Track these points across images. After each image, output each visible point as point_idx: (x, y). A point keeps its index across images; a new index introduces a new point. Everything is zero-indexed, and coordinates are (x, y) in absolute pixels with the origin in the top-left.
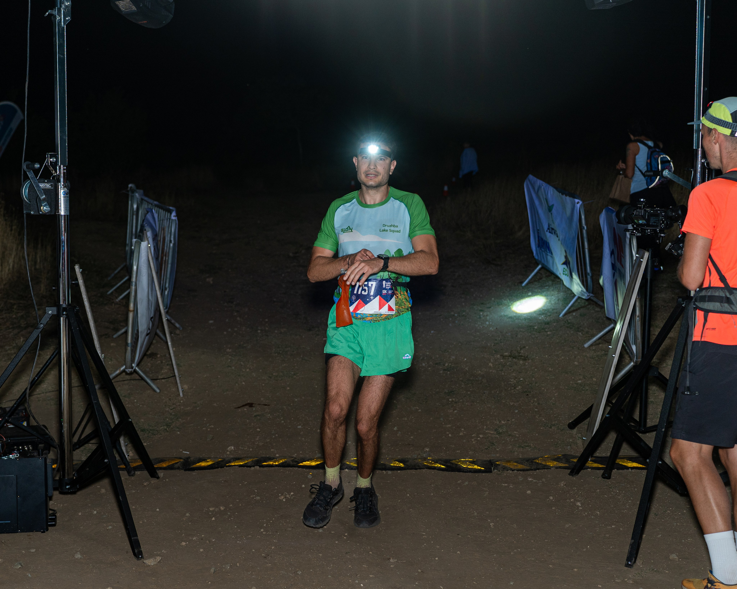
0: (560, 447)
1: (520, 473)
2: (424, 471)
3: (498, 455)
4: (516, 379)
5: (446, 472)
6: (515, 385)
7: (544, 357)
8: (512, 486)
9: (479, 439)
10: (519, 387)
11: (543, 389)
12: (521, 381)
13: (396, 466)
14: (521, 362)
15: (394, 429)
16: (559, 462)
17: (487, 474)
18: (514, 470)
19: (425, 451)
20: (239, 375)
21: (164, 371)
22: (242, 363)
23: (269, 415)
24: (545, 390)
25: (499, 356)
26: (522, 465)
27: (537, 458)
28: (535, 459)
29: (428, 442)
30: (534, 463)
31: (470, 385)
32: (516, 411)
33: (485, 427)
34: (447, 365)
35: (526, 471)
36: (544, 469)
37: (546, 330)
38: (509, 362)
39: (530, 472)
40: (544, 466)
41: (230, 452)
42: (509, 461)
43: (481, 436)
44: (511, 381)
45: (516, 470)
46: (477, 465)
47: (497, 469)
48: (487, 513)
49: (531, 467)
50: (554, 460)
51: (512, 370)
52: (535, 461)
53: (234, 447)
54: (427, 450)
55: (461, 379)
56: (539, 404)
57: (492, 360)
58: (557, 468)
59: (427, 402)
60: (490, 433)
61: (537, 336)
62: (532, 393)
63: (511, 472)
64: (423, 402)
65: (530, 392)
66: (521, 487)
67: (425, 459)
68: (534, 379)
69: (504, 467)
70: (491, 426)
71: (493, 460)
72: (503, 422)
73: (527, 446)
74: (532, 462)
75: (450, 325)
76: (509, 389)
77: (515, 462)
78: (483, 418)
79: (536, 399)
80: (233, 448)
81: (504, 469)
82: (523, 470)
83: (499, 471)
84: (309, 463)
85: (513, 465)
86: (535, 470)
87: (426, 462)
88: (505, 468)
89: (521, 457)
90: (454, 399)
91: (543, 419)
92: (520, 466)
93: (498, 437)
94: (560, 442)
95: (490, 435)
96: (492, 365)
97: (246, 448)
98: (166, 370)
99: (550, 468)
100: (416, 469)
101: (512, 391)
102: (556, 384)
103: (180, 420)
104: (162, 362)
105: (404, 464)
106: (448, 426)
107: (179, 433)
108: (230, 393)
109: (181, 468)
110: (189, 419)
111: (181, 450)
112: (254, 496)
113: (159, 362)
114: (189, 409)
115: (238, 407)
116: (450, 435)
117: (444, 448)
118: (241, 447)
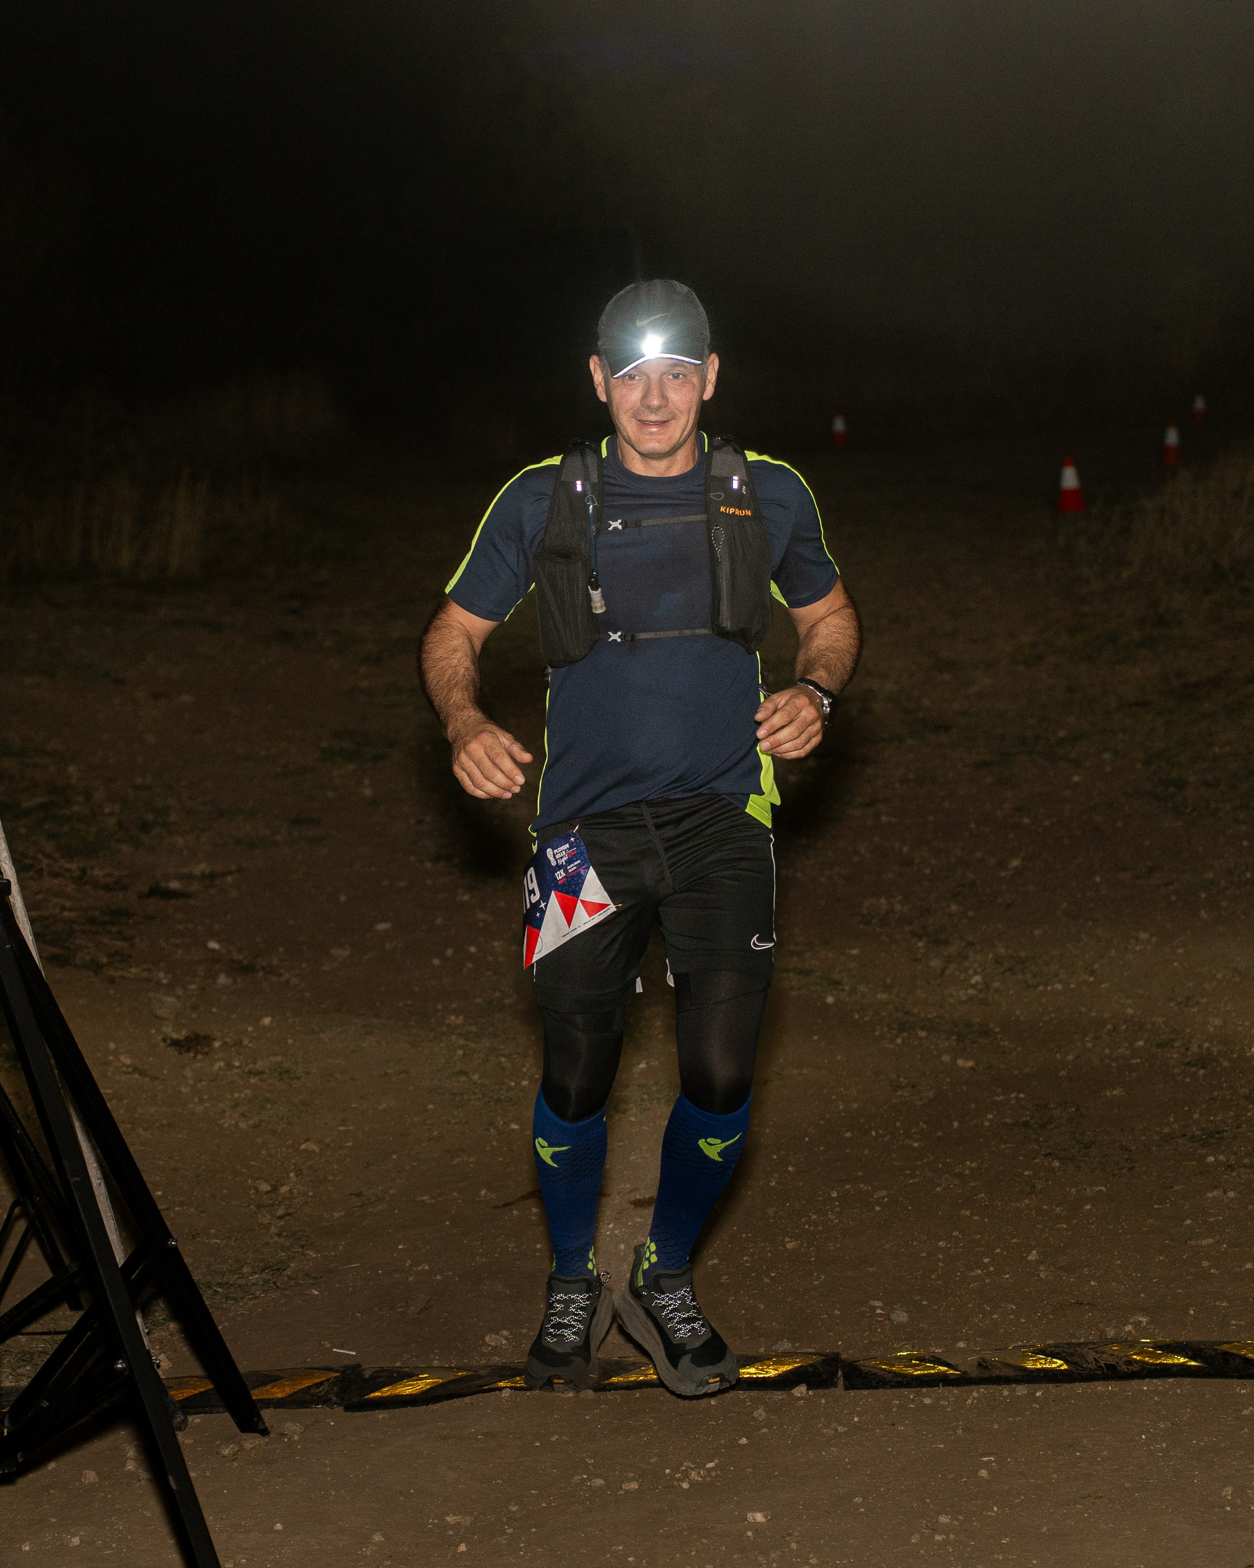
13: (1041, 1371)
15: (1029, 1258)
20: (498, 1101)
22: (504, 1060)
23: (611, 1226)
29: (1142, 1295)
34: (1194, 1046)
41: (493, 1345)
53: (504, 1331)
55: (1244, 1091)
59: (1131, 1169)
64: (1121, 1168)
67: (1133, 1344)
75: (1203, 914)
84: (752, 1370)
87: (1136, 1352)
90: (1222, 1158)
103: (311, 1253)
104: (230, 1066)
105: (1066, 1362)
106: (1204, 1243)
107: (316, 1293)
108: (471, 1160)
109: (335, 1399)
110: (341, 1248)
111: (328, 1345)
112: (585, 1476)
113: (222, 1064)
114: (336, 1215)
115: (506, 1205)
116: (1212, 1271)
117: (1192, 1312)
118: (524, 1331)
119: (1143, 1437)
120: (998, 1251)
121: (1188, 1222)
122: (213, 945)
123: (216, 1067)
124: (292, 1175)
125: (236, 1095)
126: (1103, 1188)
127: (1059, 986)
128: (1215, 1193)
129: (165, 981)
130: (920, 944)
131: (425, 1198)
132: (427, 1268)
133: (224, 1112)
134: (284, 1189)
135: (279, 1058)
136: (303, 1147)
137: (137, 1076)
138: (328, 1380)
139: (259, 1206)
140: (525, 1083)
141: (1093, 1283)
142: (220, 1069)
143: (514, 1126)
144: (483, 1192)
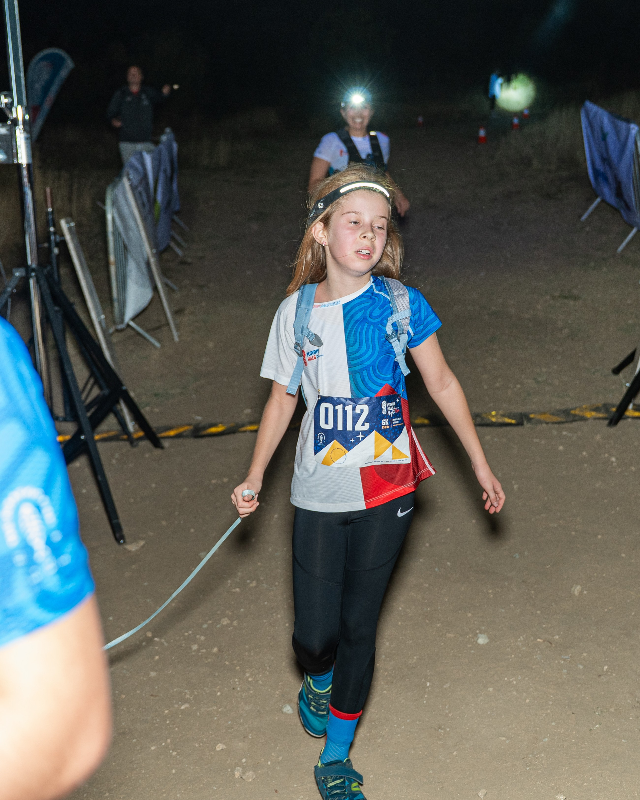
0: (601, 395)
1: (554, 426)
3: (534, 407)
4: (564, 321)
6: (561, 328)
8: (544, 442)
9: (515, 389)
10: (566, 329)
12: (569, 323)
14: (572, 303)
16: (597, 412)
17: (519, 429)
18: (548, 423)
25: (548, 297)
26: (557, 418)
27: (574, 409)
28: (572, 409)
30: (570, 415)
32: (559, 357)
33: (524, 376)
34: (492, 308)
35: (561, 423)
36: (581, 421)
37: (602, 267)
38: (559, 303)
39: (566, 425)
40: (581, 417)
41: (246, 415)
42: (544, 413)
43: (518, 386)
44: (557, 324)
45: (551, 424)
46: (508, 418)
47: (530, 423)
48: (513, 473)
49: (567, 419)
50: (592, 411)
52: (571, 412)
55: (505, 324)
56: (584, 348)
58: (594, 419)
60: (529, 383)
61: (591, 274)
62: (578, 336)
63: (544, 425)
65: (576, 335)
66: (553, 442)
68: (582, 320)
70: (530, 375)
71: (527, 412)
72: (544, 370)
73: (565, 395)
74: (568, 413)
77: (551, 414)
78: (523, 365)
79: (581, 343)
80: (249, 410)
81: (537, 422)
82: (559, 423)
83: (533, 425)
85: (548, 417)
86: (571, 422)
88: (539, 422)
89: (558, 408)
91: (587, 364)
92: (555, 419)
93: (536, 386)
94: (601, 390)
95: (527, 385)
99: (587, 420)
101: (558, 335)
105: (430, 421)
109: (190, 435)
111: (194, 415)
121: (480, 368)
127: (454, 289)
138: (190, 429)
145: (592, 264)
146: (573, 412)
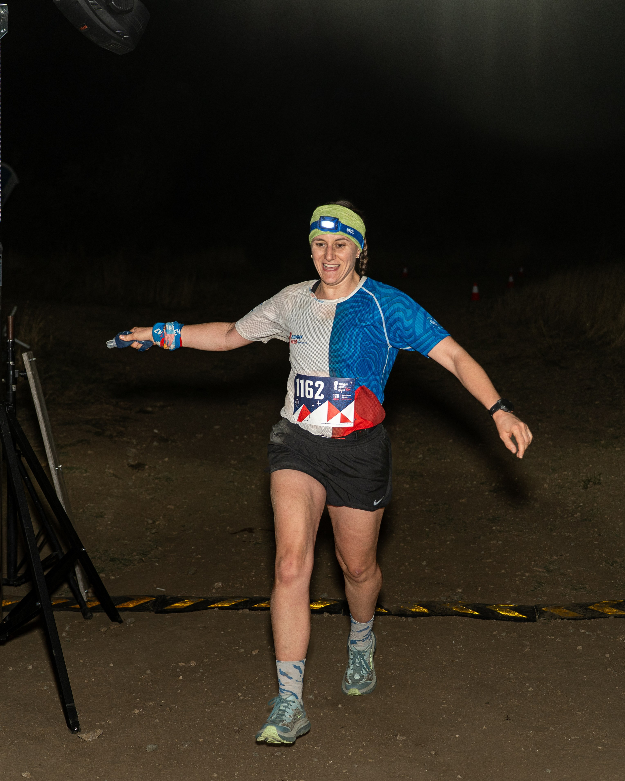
0: (621, 590)
1: (571, 622)
2: (453, 618)
3: (545, 599)
4: (575, 504)
5: (480, 620)
6: (573, 512)
7: (610, 477)
8: (560, 639)
9: (524, 578)
10: (578, 514)
11: (606, 516)
12: (580, 506)
13: (417, 612)
15: (423, 564)
16: (619, 609)
17: (531, 623)
18: (564, 619)
19: (457, 592)
20: (242, 493)
21: (151, 486)
22: (247, 478)
24: (609, 518)
25: (556, 475)
26: (574, 613)
27: (593, 604)
28: (591, 605)
29: (462, 581)
30: (589, 610)
31: (520, 510)
32: (573, 544)
33: (533, 563)
34: (494, 485)
35: (578, 620)
36: (601, 617)
37: (615, 445)
38: (568, 484)
39: (584, 622)
40: (601, 614)
41: (217, 589)
42: (558, 607)
43: (527, 574)
44: (568, 506)
45: (566, 619)
46: (518, 612)
47: (543, 617)
48: (526, 674)
49: (585, 615)
50: (614, 606)
51: (571, 493)
52: (590, 607)
53: (222, 583)
54: (460, 591)
56: (599, 535)
57: (548, 480)
58: (615, 617)
59: (465, 530)
60: (539, 571)
61: (603, 452)
62: (593, 521)
63: (560, 621)
64: (462, 530)
65: (590, 520)
66: (570, 641)
67: (455, 603)
68: (595, 504)
69: (551, 615)
70: (540, 562)
71: (539, 605)
72: (555, 557)
73: (581, 588)
74: (586, 609)
76: (566, 516)
77: (566, 608)
78: (532, 551)
79: (596, 529)
80: (220, 584)
81: (551, 617)
82: (575, 619)
83: (545, 620)
85: (563, 612)
86: (590, 619)
87: (456, 607)
88: (553, 617)
89: (573, 601)
90: (498, 528)
91: (604, 555)
92: (571, 614)
93: (548, 575)
94: (622, 584)
95: (538, 573)
96: (547, 486)
97: (238, 585)
98: (153, 485)
99: (608, 617)
100: (443, 616)
101: (569, 519)
102: (622, 511)
103: (160, 549)
104: (150, 475)
105: (428, 610)
106: (488, 561)
107: (157, 564)
108: (227, 515)
109: (151, 608)
110: (172, 547)
111: (155, 586)
112: (237, 648)
113: (147, 474)
114: (174, 533)
115: (234, 533)
116: (489, 573)
117: (479, 589)
118: (230, 584)
119: (454, 642)
120: (412, 560)
121: (483, 552)
122: (156, 431)
123: (144, 476)
124: (161, 517)
125: (149, 486)
126: (454, 537)
127: (449, 460)
128: (494, 542)
129: (135, 443)
130: (403, 442)
131: (207, 529)
132: (200, 556)
133: (142, 492)
134: (157, 523)
135: (167, 473)
136: (168, 507)
137: (114, 478)
138: (151, 601)
139: (146, 529)
140: (253, 487)
141: (444, 575)
142: (146, 476)
143: (246, 503)
144: (228, 528)
145: (602, 442)
146: (591, 607)
